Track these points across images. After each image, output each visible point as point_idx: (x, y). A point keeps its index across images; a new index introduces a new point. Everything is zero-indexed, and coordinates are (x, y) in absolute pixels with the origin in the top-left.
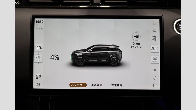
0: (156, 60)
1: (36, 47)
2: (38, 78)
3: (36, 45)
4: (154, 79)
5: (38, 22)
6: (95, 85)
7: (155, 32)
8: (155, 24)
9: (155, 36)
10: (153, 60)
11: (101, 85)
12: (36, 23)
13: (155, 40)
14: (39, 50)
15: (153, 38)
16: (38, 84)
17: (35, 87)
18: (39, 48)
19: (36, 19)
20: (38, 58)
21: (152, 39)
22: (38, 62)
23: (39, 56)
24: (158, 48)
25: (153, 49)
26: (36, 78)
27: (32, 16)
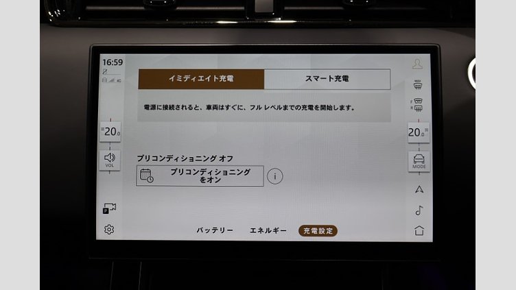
0: (423, 162)
1: (103, 129)
2: (107, 213)
3: (103, 124)
4: (418, 213)
5: (109, 63)
6: (261, 230)
7: (418, 87)
8: (418, 67)
9: (419, 100)
10: (415, 162)
11: (276, 230)
12: (102, 67)
13: (419, 110)
14: (110, 138)
15: (414, 104)
16: (110, 228)
17: (101, 235)
18: (112, 131)
20: (108, 158)
21: (412, 108)
22: (109, 168)
23: (112, 152)
24: (426, 130)
25: (413, 134)
26: (104, 213)
27: (94, 47)
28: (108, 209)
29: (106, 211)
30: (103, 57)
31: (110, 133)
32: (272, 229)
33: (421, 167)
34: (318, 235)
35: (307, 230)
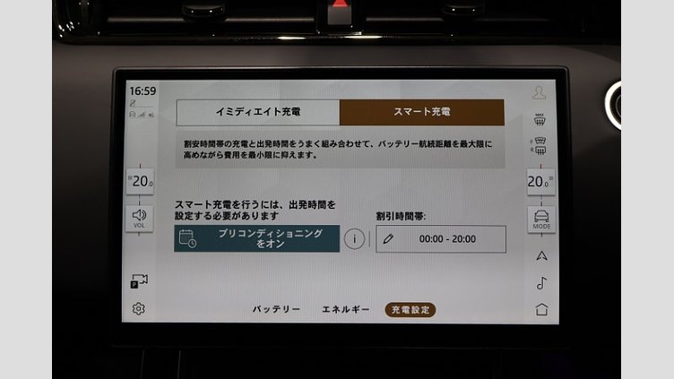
0: (547, 220)
1: (130, 178)
2: (136, 287)
3: (130, 171)
4: (540, 286)
5: (137, 92)
6: (336, 309)
7: (540, 123)
8: (539, 96)
9: (541, 140)
10: (536, 220)
11: (356, 309)
12: (129, 97)
13: (541, 152)
14: (140, 190)
15: (534, 145)
16: (139, 308)
17: (128, 316)
18: (143, 181)
20: (137, 215)
21: (532, 149)
22: (138, 229)
23: (142, 208)
24: (551, 178)
25: (534, 183)
26: (132, 287)
27: (118, 72)
28: (137, 282)
29: (134, 285)
30: (131, 84)
31: (139, 183)
32: (350, 307)
33: (543, 226)
34: (410, 315)
35: (396, 309)
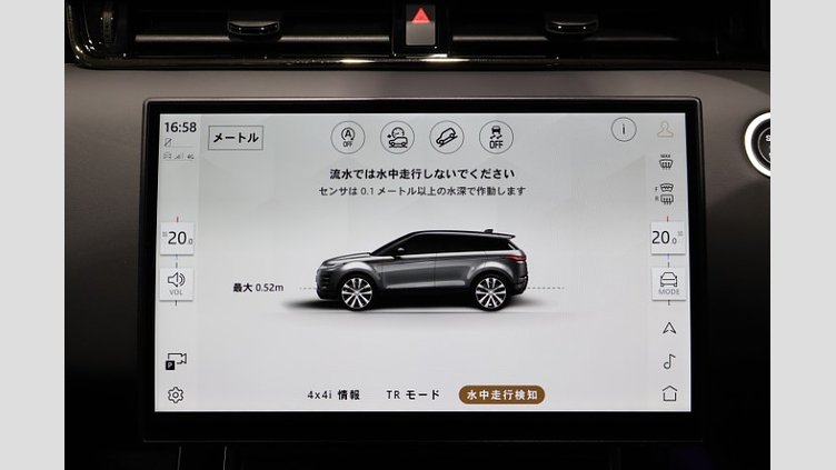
0: (675, 285)
1: (165, 234)
2: (173, 368)
3: (165, 226)
4: (668, 365)
5: (174, 128)
7: (666, 166)
8: (665, 133)
9: (667, 187)
10: (662, 285)
12: (164, 134)
13: (668, 201)
14: (177, 248)
15: (660, 192)
16: (176, 394)
17: (162, 404)
18: (180, 238)
19: (165, 118)
20: (174, 280)
21: (657, 198)
22: (175, 297)
23: (180, 271)
24: (680, 234)
25: (659, 240)
26: (167, 368)
27: (150, 103)
28: (173, 362)
29: (170, 366)
31: (176, 240)
33: (671, 292)
